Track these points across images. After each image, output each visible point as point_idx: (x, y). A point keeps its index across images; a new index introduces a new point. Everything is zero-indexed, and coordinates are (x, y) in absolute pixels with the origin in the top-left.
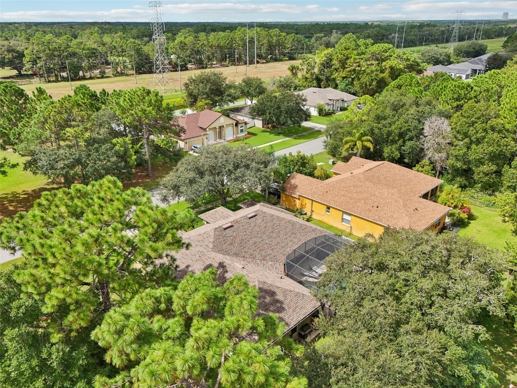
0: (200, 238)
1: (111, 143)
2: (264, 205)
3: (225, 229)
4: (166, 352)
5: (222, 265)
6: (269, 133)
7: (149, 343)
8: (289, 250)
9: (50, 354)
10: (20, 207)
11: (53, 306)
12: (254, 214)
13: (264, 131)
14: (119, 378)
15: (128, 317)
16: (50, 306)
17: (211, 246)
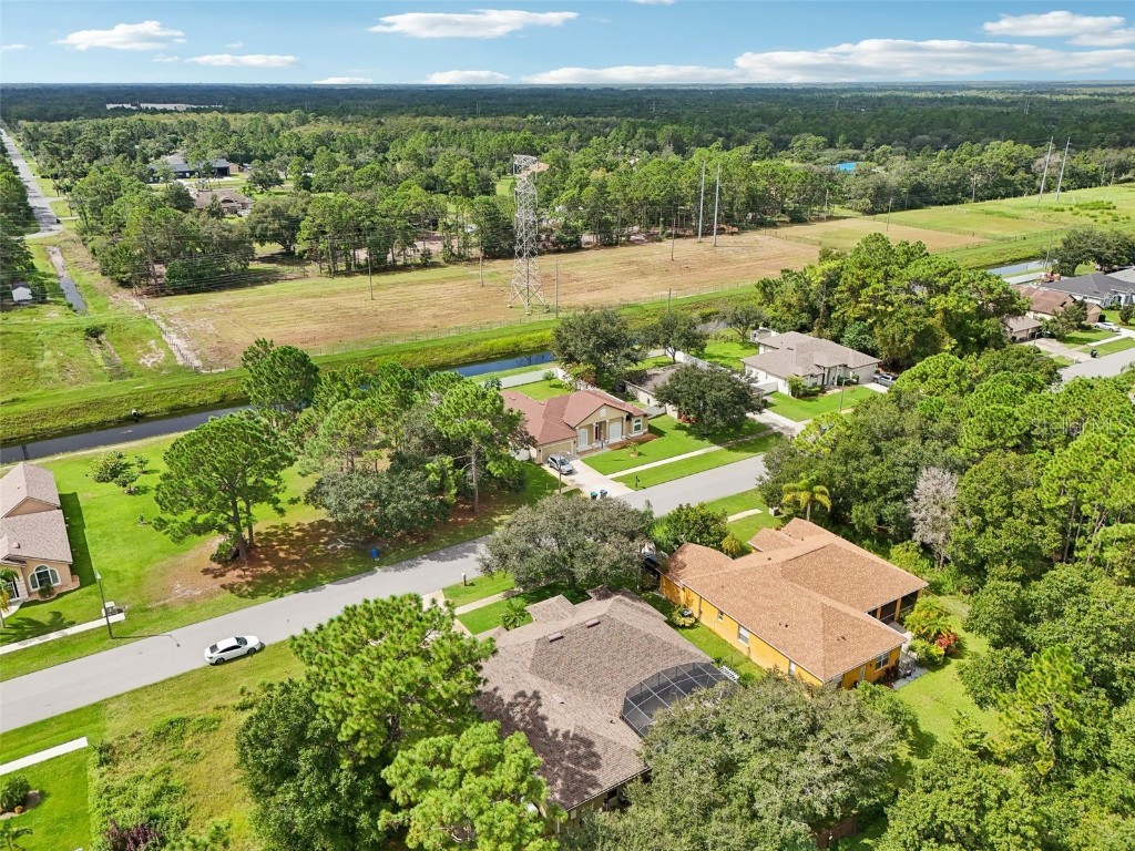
0: (517, 650)
1: (424, 469)
2: (621, 601)
3: (551, 641)
4: (437, 799)
5: (536, 695)
6: (685, 433)
7: (427, 789)
8: (635, 681)
9: (339, 781)
10: (293, 554)
11: (348, 735)
12: (596, 621)
13: (679, 427)
14: (400, 814)
15: (412, 762)
16: (344, 734)
17: (529, 664)
